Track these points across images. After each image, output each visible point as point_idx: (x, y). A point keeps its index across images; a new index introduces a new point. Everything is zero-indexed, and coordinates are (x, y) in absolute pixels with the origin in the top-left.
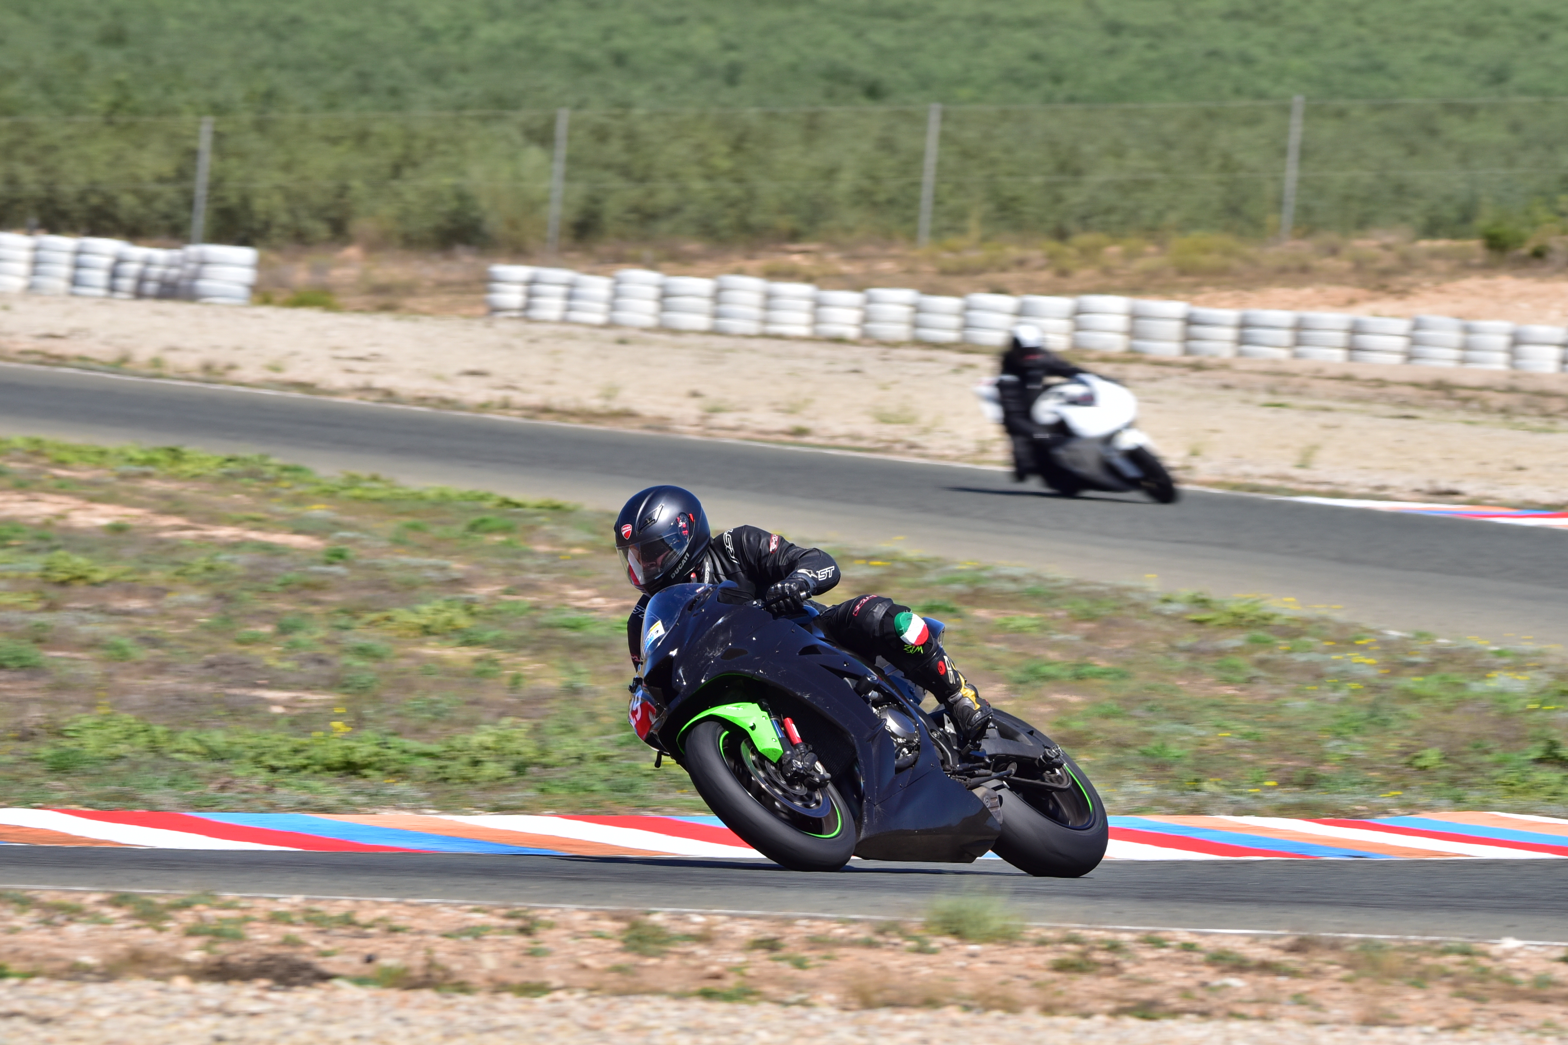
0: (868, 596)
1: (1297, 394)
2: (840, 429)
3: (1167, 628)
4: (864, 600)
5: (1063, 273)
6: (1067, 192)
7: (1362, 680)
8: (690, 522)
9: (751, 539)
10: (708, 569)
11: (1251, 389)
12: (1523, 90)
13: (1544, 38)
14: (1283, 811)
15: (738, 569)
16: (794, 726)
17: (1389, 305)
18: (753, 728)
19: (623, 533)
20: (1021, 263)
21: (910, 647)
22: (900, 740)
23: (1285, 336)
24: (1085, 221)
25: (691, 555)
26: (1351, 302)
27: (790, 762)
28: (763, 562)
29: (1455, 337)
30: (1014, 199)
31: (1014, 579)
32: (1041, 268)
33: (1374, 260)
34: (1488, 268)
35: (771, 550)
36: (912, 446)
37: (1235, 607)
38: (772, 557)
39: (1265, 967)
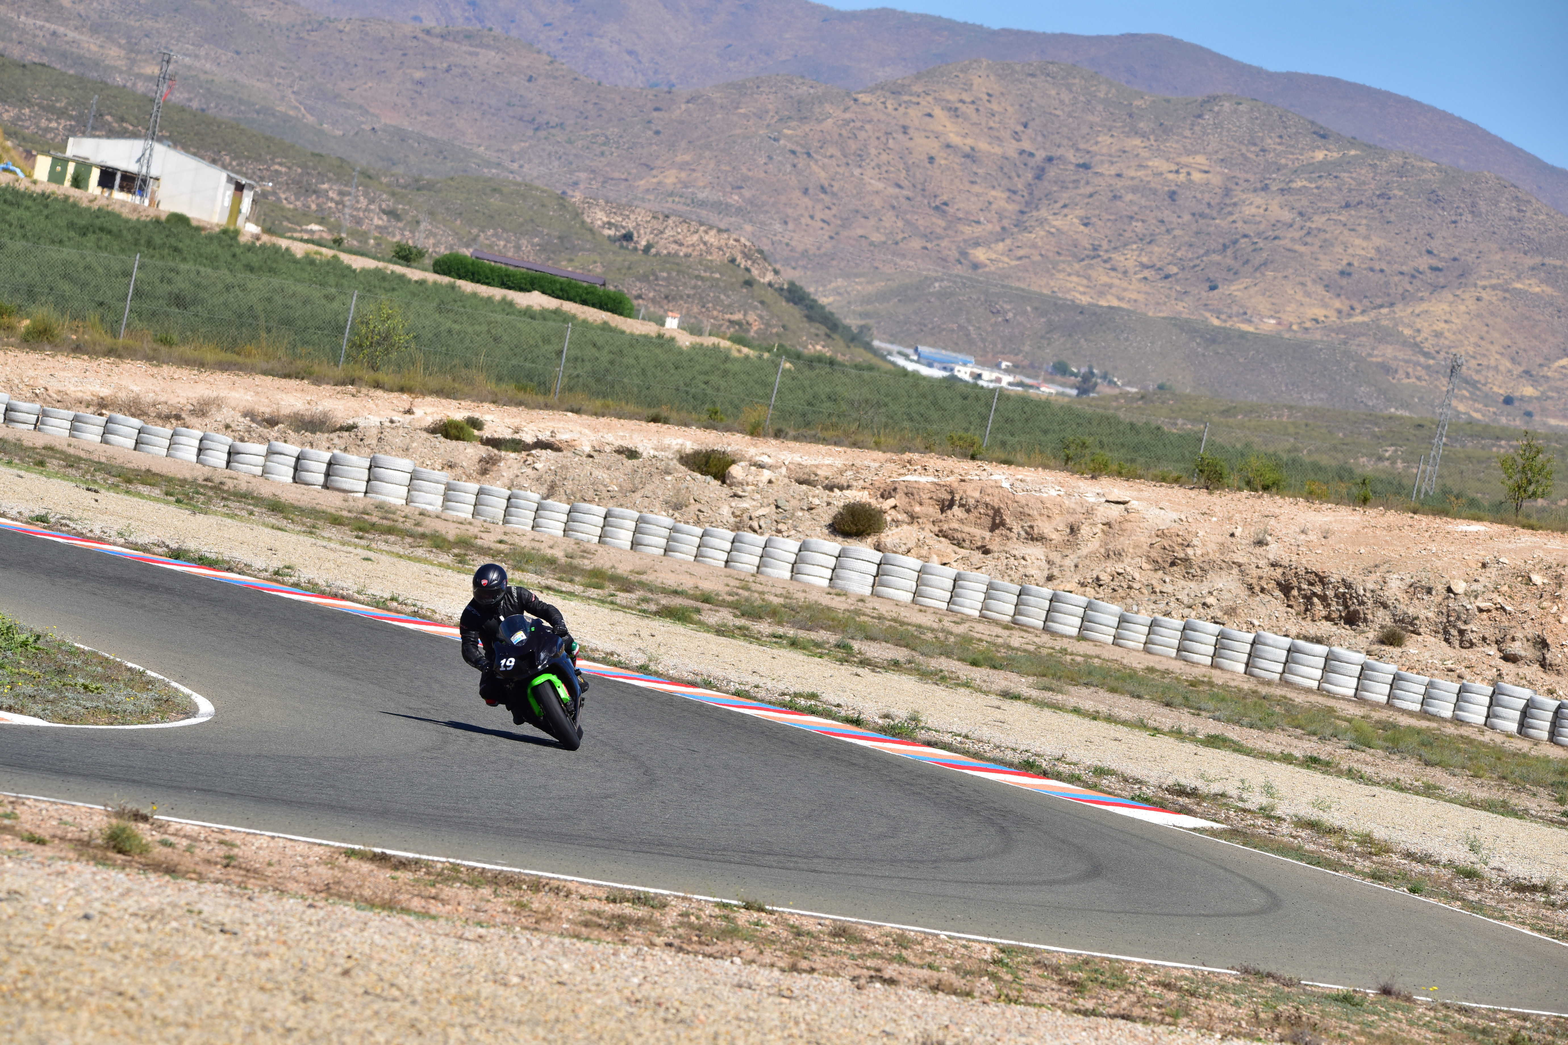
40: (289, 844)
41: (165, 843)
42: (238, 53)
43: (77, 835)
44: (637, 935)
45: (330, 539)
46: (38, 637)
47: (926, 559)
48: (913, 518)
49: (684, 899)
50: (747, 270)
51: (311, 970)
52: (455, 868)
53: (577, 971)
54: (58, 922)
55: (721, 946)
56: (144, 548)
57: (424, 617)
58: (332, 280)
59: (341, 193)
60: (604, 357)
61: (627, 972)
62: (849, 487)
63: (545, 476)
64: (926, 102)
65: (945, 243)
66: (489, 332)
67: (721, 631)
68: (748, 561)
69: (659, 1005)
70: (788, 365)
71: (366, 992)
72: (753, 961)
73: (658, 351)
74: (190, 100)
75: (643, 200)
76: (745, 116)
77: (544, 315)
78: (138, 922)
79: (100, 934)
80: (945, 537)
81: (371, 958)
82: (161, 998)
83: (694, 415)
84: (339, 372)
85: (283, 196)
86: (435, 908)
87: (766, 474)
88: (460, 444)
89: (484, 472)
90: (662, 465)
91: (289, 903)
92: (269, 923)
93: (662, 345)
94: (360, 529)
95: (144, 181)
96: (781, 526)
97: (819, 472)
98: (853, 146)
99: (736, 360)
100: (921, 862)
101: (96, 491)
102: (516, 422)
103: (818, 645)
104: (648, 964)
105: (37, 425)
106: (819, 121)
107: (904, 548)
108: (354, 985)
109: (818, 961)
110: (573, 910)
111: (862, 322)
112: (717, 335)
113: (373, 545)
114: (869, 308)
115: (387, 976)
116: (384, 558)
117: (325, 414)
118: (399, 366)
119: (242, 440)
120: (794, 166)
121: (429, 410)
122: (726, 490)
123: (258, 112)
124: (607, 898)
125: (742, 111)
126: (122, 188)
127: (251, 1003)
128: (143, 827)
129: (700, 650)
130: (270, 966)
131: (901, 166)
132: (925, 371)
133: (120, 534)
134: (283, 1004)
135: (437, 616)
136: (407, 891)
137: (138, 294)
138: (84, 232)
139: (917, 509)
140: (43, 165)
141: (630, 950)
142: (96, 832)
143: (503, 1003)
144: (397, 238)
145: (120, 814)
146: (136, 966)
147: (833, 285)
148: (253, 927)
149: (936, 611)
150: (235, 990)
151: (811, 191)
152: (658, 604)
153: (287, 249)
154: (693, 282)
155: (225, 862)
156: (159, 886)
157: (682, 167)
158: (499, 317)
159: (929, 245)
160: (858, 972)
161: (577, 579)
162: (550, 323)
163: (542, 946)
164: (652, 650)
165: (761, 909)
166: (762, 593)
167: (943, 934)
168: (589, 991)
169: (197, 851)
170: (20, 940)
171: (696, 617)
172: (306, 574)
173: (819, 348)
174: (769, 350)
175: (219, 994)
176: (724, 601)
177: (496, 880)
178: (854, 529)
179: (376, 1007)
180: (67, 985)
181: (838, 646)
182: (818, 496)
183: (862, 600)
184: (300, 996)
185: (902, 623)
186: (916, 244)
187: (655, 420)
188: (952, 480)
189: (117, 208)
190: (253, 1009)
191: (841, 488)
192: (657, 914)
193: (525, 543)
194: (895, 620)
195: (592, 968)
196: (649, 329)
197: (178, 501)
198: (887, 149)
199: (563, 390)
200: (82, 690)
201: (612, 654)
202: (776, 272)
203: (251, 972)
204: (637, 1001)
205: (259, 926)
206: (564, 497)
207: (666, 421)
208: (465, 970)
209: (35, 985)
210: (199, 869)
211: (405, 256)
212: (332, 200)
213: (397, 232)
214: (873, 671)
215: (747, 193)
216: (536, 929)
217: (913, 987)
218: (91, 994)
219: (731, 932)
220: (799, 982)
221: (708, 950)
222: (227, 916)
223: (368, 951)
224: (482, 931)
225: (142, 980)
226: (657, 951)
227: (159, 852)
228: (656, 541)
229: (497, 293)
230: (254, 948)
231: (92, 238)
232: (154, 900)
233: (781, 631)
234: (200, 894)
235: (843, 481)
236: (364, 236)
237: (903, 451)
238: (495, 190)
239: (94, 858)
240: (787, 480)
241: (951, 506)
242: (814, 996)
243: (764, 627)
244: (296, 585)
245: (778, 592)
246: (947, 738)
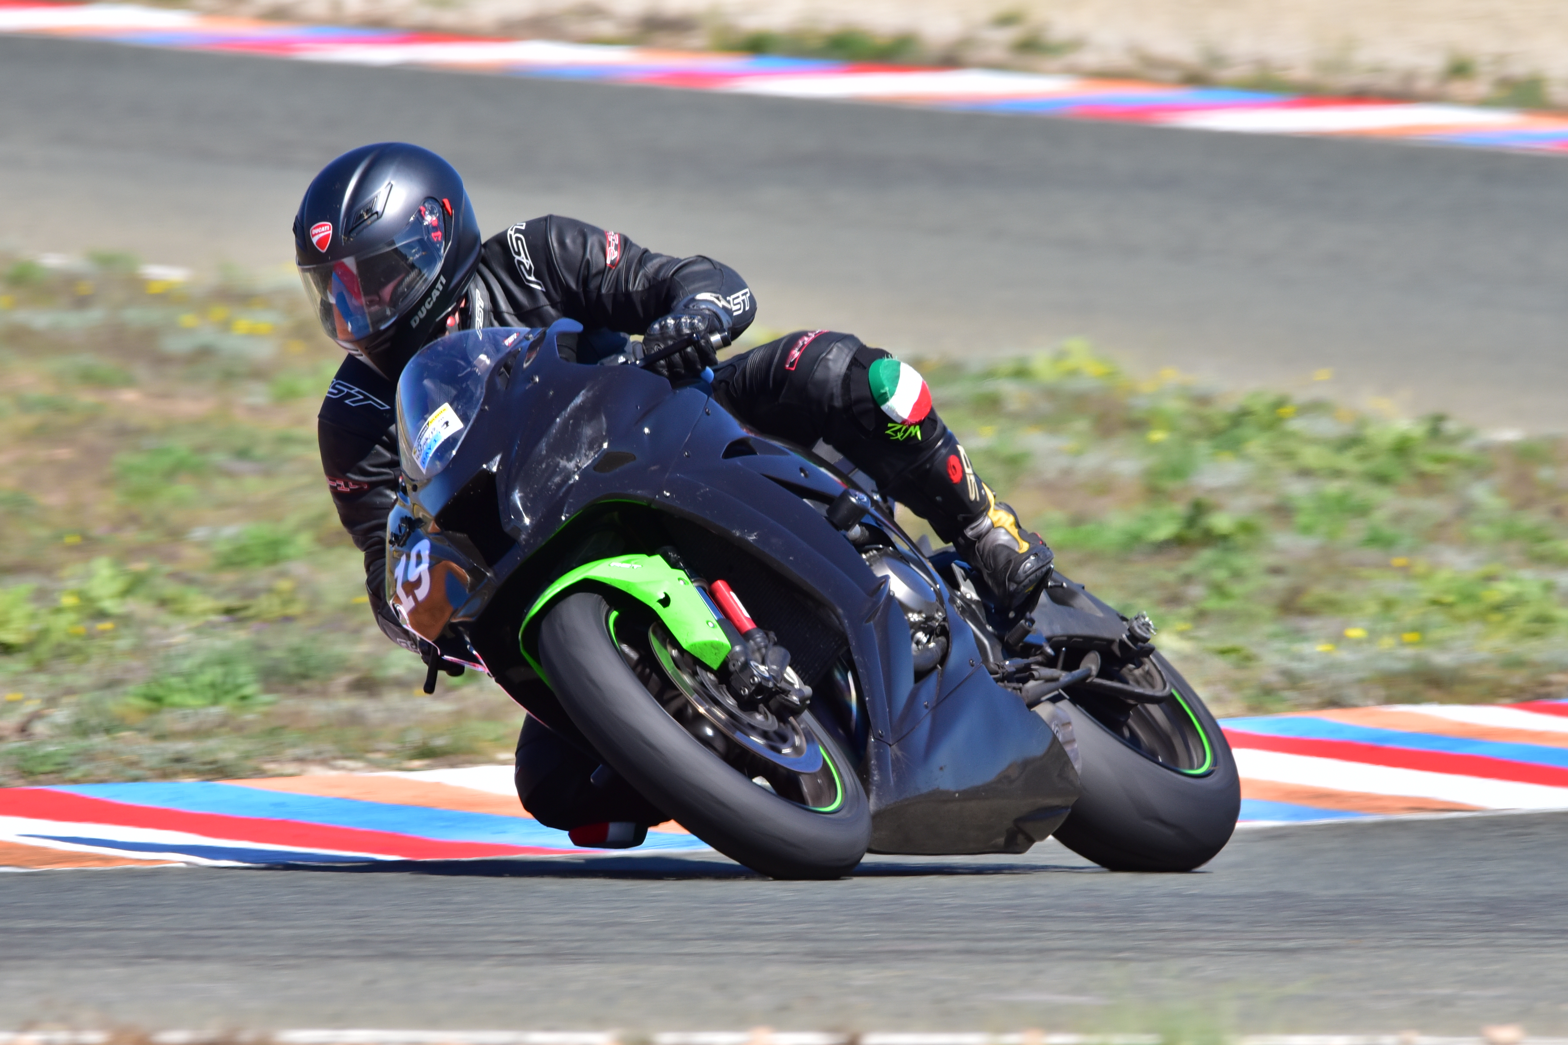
0: (812, 332)
4: (806, 339)
8: (445, 216)
9: (568, 241)
10: (479, 302)
15: (543, 300)
16: (732, 594)
18: (665, 602)
19: (315, 240)
21: (899, 427)
22: (914, 617)
25: (449, 281)
27: (746, 665)
28: (593, 284)
35: (608, 262)
38: (610, 277)
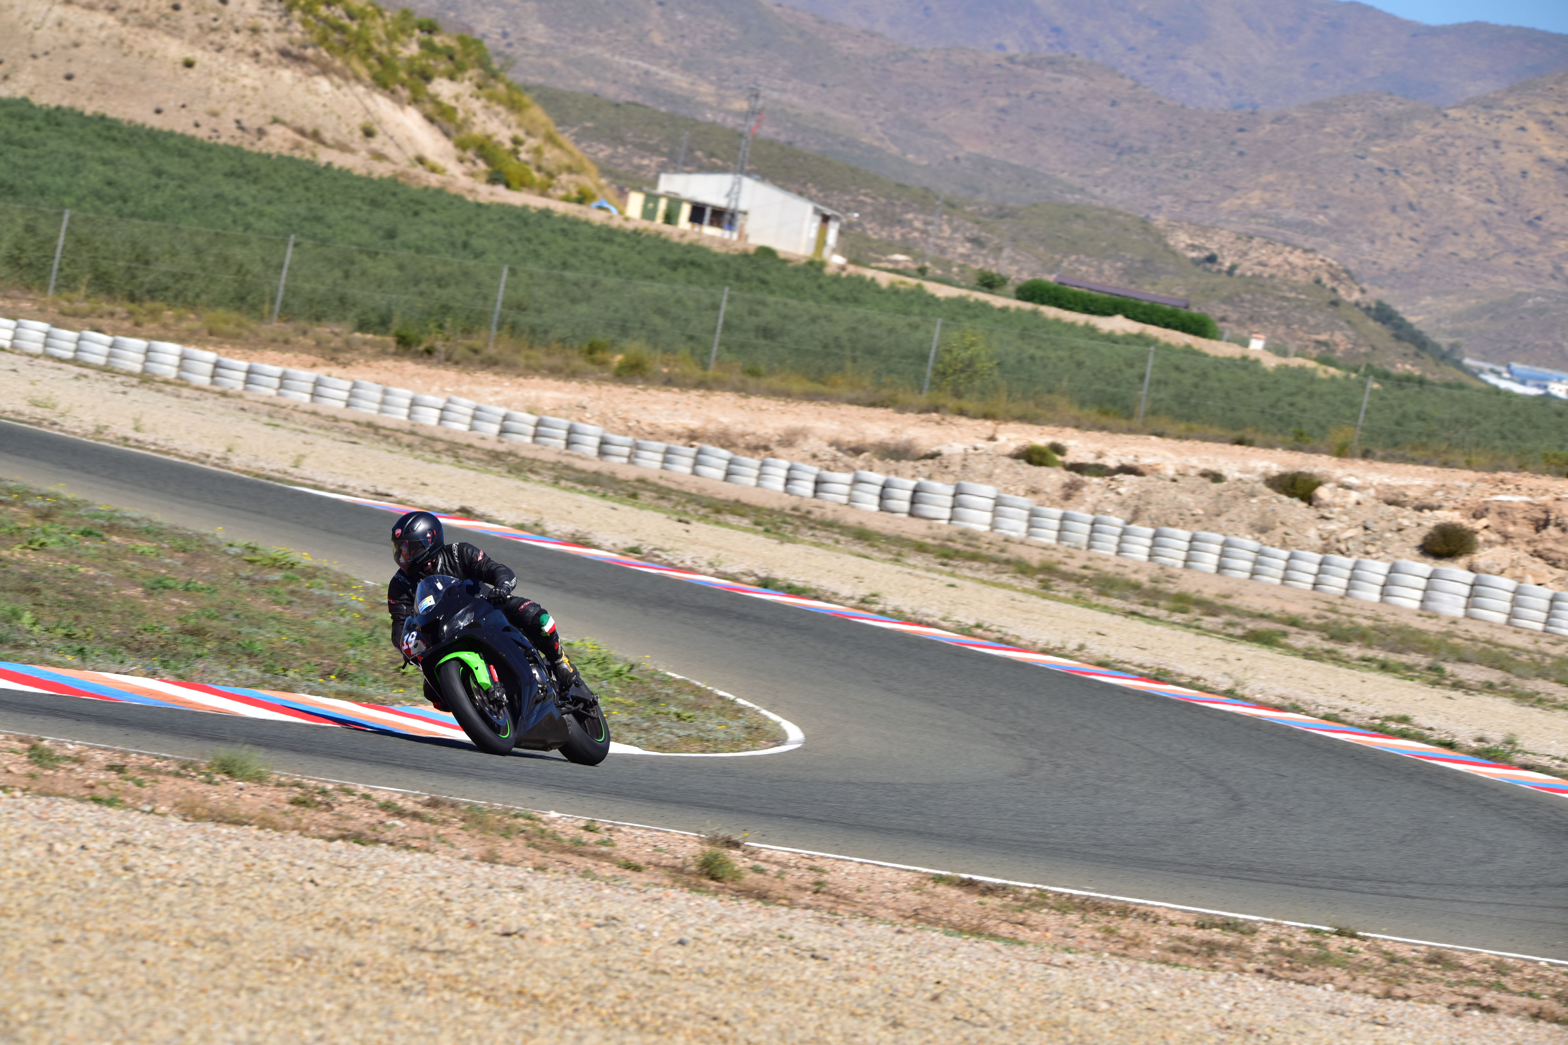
1: (286, 419)
2: (9, 408)
3: (231, 563)
5: (138, 324)
6: (139, 273)
7: (359, 612)
10: (440, 562)
11: (257, 413)
12: (406, 246)
13: (416, 214)
14: (339, 695)
15: (458, 565)
16: (495, 670)
17: (337, 371)
18: (476, 668)
20: (112, 314)
21: (545, 633)
22: (539, 685)
23: (276, 382)
24: (152, 293)
25: (430, 553)
26: (314, 365)
28: (473, 565)
29: (378, 396)
30: (105, 273)
31: (135, 520)
32: (123, 319)
33: (329, 342)
34: (397, 355)
36: (55, 424)
37: (274, 555)
39: (415, 815)
40: (879, 870)
41: (757, 870)
42: (824, 86)
43: (671, 862)
44: (1226, 961)
45: (915, 567)
46: (632, 667)
47: (1520, 579)
48: (1507, 538)
49: (1274, 924)
50: (1334, 290)
51: (901, 996)
52: (1042, 894)
53: (1166, 997)
54: (654, 948)
55: (1312, 973)
56: (733, 578)
57: (1008, 643)
58: (916, 309)
59: (926, 223)
60: (1188, 380)
61: (1217, 998)
62: (1439, 507)
63: (1129, 501)
64: (1519, 116)
65: (1539, 258)
66: (1071, 357)
67: (1308, 654)
68: (1336, 584)
69: (1250, 1031)
70: (1376, 386)
71: (956, 1018)
72: (1345, 988)
73: (1242, 373)
74: (778, 134)
75: (1227, 221)
76: (1332, 135)
77: (1128, 339)
78: (731, 947)
79: (695, 960)
80: (1540, 556)
81: (960, 983)
82: (755, 1023)
83: (1280, 438)
84: (923, 399)
85: (868, 226)
86: (1023, 933)
87: (1354, 496)
88: (1043, 470)
89: (1067, 497)
90: (1247, 488)
91: (879, 929)
92: (860, 949)
93: (1245, 368)
94: (945, 556)
95: (733, 215)
96: (1370, 548)
97: (1409, 493)
98: (1442, 161)
99: (1322, 381)
100: (1519, 887)
101: (687, 523)
102: (1099, 447)
103: (1409, 668)
104: (1238, 990)
105: (631, 459)
106: (1407, 138)
107: (1497, 569)
108: (944, 1011)
109: (1413, 988)
110: (1161, 936)
111: (1452, 340)
112: (1303, 356)
113: (958, 572)
114: (1460, 326)
115: (976, 1002)
116: (968, 584)
117: (910, 442)
118: (982, 393)
119: (828, 469)
120: (1381, 183)
121: (1013, 436)
122: (1312, 512)
123: (843, 144)
124: (1196, 924)
125: (1328, 130)
126: (712, 223)
127: (842, 1028)
128: (735, 853)
129: (1288, 674)
130: (860, 991)
131: (1493, 181)
132: (1518, 389)
133: (711, 564)
134: (874, 1029)
135: (1022, 642)
136: (996, 918)
137: (727, 326)
138: (675, 266)
139: (1511, 529)
140: (635, 202)
141: (1220, 976)
142: (690, 860)
143: (1092, 1029)
144: (980, 266)
145: (713, 841)
146: (730, 991)
147: (1423, 302)
148: (843, 952)
149: (1531, 633)
150: (826, 1015)
151: (1399, 209)
152: (1244, 628)
153: (873, 279)
154: (1278, 303)
155: (815, 888)
156: (751, 912)
157: (1265, 188)
158: (1082, 342)
159: (1522, 261)
160: (1454, 999)
161: (1162, 603)
162: (1134, 348)
163: (1130, 972)
164: (1239, 675)
165: (1353, 936)
166: (1350, 615)
167: (1543, 961)
168: (1179, 1017)
169: (788, 877)
170: (618, 965)
171: (1283, 641)
172: (891, 602)
173: (1408, 367)
174: (1356, 371)
175: (811, 1019)
176: (1311, 624)
177: (1084, 906)
178: (1445, 549)
179: (965, 1032)
180: (663, 1009)
181: (1429, 668)
182: (1407, 517)
183: (1454, 622)
184: (890, 1021)
185: (1497, 645)
186: (1508, 260)
187: (1240, 442)
188: (1546, 499)
189: (705, 243)
190: (845, 1034)
191: (1431, 508)
192: (1247, 941)
193: (1109, 568)
194: (1488, 642)
195: (1182, 995)
196: (1231, 350)
197: (767, 531)
198: (1478, 165)
199: (1146, 414)
200: (674, 718)
201: (1198, 679)
202: (1363, 291)
203: (842, 997)
204: (1228, 1028)
205: (849, 951)
206: (1148, 522)
207: (1251, 443)
208: (1054, 996)
209: (633, 1009)
210: (790, 894)
211: (989, 283)
212: (917, 229)
213: (981, 259)
214: (1467, 694)
215: (1333, 213)
216: (1124, 955)
217: (1514, 1015)
218: (686, 1018)
219: (1323, 959)
220: (1394, 1009)
221: (1300, 976)
222: (817, 942)
223: (956, 977)
224: (1070, 957)
225: (736, 1005)
226: (1247, 977)
227: (751, 879)
228: (1241, 565)
229: (1080, 318)
230: (844, 973)
231: (682, 272)
232: (746, 925)
233: (1370, 653)
234: (791, 919)
235: (1433, 501)
236: (947, 265)
237: (1495, 469)
238: (1078, 216)
239: (688, 885)
240: (1374, 502)
241: (1546, 524)
242: (1409, 1023)
243: (1353, 651)
244: (882, 613)
245: (1369, 614)
246: (1544, 762)
